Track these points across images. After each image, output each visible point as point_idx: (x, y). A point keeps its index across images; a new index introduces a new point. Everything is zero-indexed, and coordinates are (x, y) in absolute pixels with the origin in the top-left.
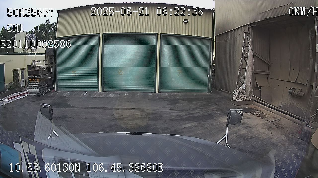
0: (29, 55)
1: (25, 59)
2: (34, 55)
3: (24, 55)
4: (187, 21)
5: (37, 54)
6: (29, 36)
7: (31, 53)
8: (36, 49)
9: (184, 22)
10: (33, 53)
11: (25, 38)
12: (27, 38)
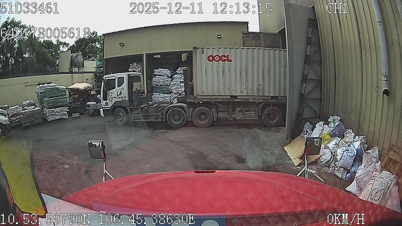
0: (76, 74)
1: (72, 78)
2: (81, 74)
3: (71, 74)
4: (220, 37)
5: (85, 72)
6: (75, 55)
7: (78, 71)
8: (84, 67)
9: (218, 38)
10: (80, 71)
11: (71, 57)
12: (72, 57)
